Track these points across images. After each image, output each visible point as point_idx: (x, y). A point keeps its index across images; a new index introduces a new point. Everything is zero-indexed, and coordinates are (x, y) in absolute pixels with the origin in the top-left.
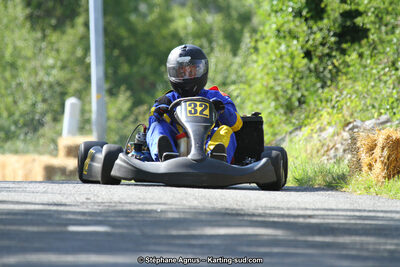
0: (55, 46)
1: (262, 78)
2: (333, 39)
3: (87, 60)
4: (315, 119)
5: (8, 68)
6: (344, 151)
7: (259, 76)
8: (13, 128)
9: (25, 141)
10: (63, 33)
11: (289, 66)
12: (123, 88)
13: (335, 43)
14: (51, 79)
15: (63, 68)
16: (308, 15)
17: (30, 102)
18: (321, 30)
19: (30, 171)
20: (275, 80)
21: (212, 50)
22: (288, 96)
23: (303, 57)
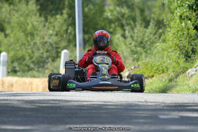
0: (53, 24)
3: (69, 31)
5: (29, 35)
7: (171, 39)
11: (187, 33)
15: (57, 35)
16: (196, 9)
20: (180, 41)
22: (186, 49)
23: (194, 29)
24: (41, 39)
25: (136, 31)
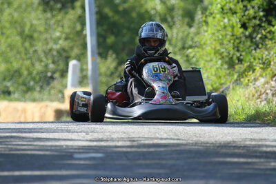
0: (61, 23)
1: (211, 43)
2: (261, 14)
3: (84, 32)
4: (251, 72)
5: (28, 39)
6: (273, 95)
7: (209, 42)
8: (32, 83)
9: (40, 92)
10: (66, 13)
11: (230, 34)
12: (110, 52)
13: (264, 16)
14: (58, 47)
15: (66, 39)
17: (43, 64)
18: (253, 7)
19: (44, 113)
20: (221, 44)
21: (174, 23)
22: (231, 56)
23: (241, 27)
24: (43, 45)
25: (175, 31)
